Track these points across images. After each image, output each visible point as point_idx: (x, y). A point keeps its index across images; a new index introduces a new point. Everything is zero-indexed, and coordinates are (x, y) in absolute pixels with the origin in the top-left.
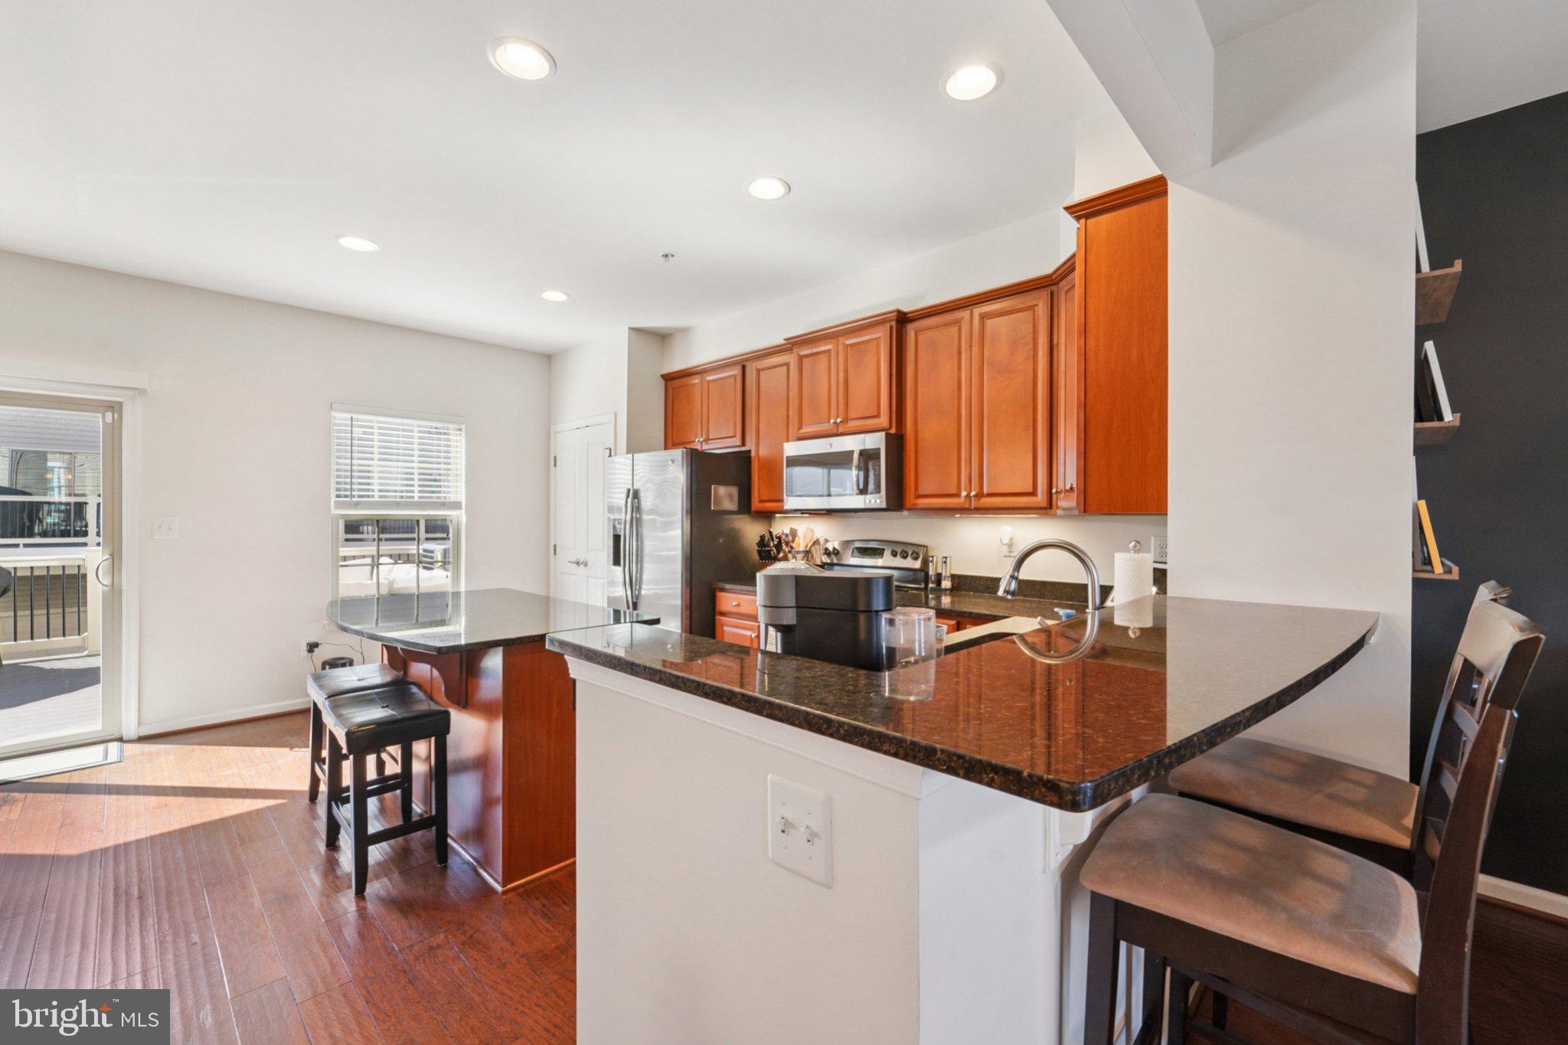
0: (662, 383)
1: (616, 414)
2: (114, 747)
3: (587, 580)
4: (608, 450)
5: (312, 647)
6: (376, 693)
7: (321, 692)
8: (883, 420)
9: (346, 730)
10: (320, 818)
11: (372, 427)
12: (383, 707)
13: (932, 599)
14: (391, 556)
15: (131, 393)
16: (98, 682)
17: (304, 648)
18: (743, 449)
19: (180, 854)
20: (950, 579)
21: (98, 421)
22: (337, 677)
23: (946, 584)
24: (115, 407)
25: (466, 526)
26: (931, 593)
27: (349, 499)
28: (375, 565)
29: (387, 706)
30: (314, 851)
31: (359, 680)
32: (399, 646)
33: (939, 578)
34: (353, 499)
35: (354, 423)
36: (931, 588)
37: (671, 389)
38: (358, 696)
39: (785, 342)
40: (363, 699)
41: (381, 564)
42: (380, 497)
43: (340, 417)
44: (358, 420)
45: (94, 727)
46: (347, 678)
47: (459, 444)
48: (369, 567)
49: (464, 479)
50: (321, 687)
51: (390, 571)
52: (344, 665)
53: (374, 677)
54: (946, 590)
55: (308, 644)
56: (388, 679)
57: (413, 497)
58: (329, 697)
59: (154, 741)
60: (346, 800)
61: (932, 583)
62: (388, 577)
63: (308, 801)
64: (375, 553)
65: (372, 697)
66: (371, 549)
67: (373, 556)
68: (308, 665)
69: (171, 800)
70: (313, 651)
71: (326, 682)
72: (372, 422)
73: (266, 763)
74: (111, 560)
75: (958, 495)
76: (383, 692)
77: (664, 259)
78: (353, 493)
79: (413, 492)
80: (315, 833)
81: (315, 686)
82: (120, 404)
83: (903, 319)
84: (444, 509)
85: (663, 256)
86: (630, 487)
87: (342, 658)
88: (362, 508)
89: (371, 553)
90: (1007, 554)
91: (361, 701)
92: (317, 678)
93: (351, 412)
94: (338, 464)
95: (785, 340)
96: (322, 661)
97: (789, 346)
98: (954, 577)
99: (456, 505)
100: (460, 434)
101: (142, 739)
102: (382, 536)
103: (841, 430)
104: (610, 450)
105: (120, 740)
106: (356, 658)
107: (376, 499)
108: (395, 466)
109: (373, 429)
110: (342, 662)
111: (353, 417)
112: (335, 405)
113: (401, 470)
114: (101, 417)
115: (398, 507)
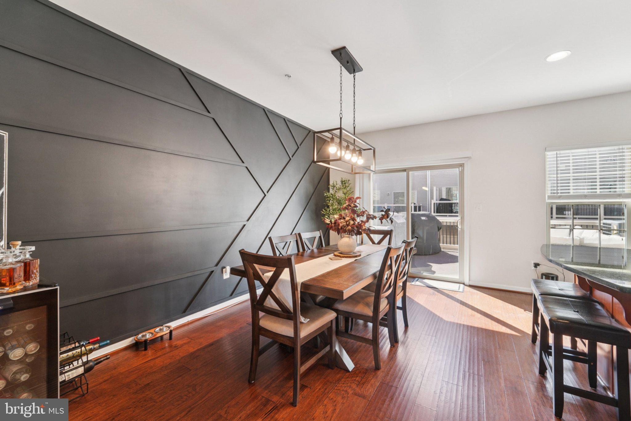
2: (462, 285)
5: (536, 265)
6: (571, 301)
7: (537, 290)
9: (550, 318)
10: (536, 354)
11: (569, 156)
12: (574, 311)
14: (581, 226)
15: (466, 159)
16: (458, 262)
17: (532, 265)
19: (476, 339)
21: (457, 171)
22: (547, 285)
24: (462, 165)
27: (556, 194)
28: (572, 230)
29: (578, 312)
30: (532, 372)
31: (559, 289)
32: (587, 278)
34: (558, 194)
35: (558, 156)
38: (559, 299)
40: (561, 302)
41: (575, 229)
42: (574, 192)
43: (551, 155)
44: (560, 154)
45: (456, 277)
46: (553, 286)
48: (569, 230)
50: (538, 287)
51: (581, 233)
52: (553, 279)
53: (569, 290)
55: (534, 263)
56: (579, 294)
57: (596, 192)
58: (541, 294)
59: (473, 288)
60: (550, 354)
62: (579, 236)
63: (531, 341)
64: (571, 224)
65: (567, 302)
66: (570, 222)
67: (571, 225)
68: (534, 274)
69: (476, 313)
70: (537, 267)
71: (541, 285)
72: (569, 153)
73: (513, 313)
74: (461, 219)
76: (575, 301)
78: (558, 191)
79: (596, 189)
80: (533, 361)
81: (535, 286)
82: (464, 164)
84: (620, 198)
87: (551, 274)
88: (563, 199)
89: (570, 224)
91: (560, 303)
92: (536, 282)
93: (556, 150)
94: (549, 177)
96: (541, 273)
101: (471, 286)
102: (575, 216)
105: (464, 284)
106: (560, 276)
107: (571, 194)
108: (583, 175)
109: (569, 157)
110: (552, 276)
111: (558, 153)
112: (547, 149)
113: (587, 177)
114: (458, 169)
115: (585, 198)
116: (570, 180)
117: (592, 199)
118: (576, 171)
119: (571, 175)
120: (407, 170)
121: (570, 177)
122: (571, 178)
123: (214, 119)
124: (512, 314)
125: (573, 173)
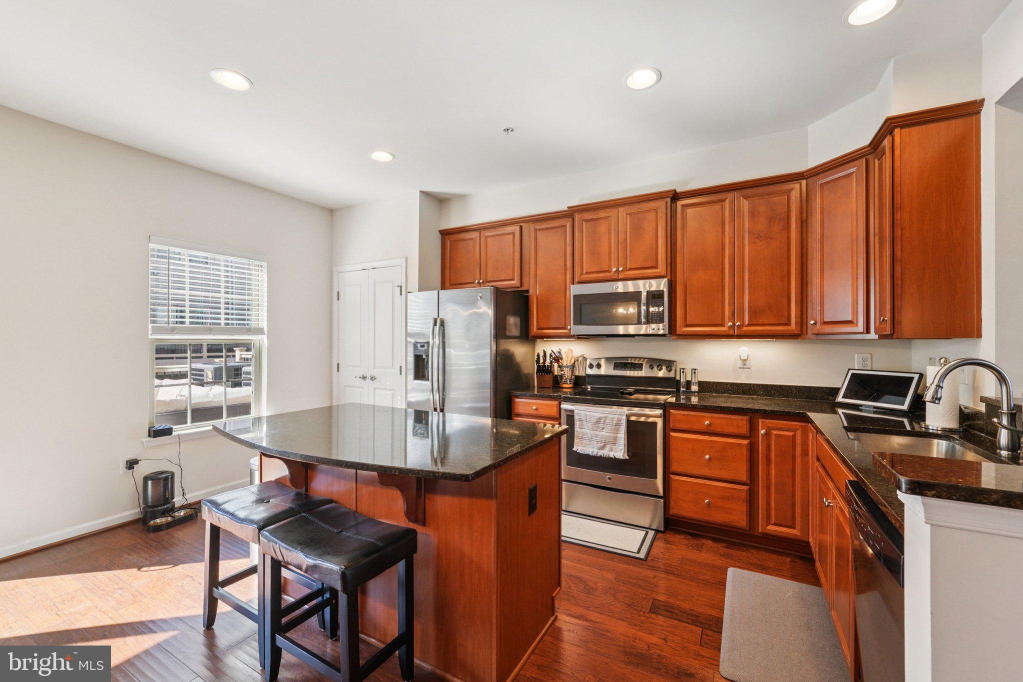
0: (439, 236)
1: (406, 259)
3: (374, 391)
4: (399, 288)
5: (131, 464)
8: (661, 269)
13: (683, 399)
17: (122, 465)
18: (521, 289)
20: (697, 385)
23: (695, 388)
25: (268, 349)
26: (683, 395)
27: (164, 325)
33: (688, 384)
34: (169, 325)
35: (169, 254)
36: (683, 391)
37: (449, 242)
39: (567, 209)
42: (191, 322)
43: (158, 249)
44: (173, 253)
47: (260, 280)
49: (266, 309)
54: (695, 392)
55: (127, 462)
57: (219, 324)
61: (683, 388)
68: (129, 481)
70: (133, 468)
72: (184, 254)
75: (722, 325)
77: (506, 133)
78: (169, 320)
79: (219, 319)
83: (675, 196)
84: (249, 335)
85: (505, 130)
86: (436, 317)
87: (162, 473)
88: (177, 333)
90: (741, 366)
93: (168, 246)
94: (152, 292)
95: (568, 208)
96: (143, 477)
97: (570, 212)
98: (701, 384)
99: (260, 331)
100: (261, 271)
103: (621, 276)
104: (401, 287)
106: (178, 472)
107: (187, 325)
108: (203, 295)
109: (186, 261)
110: (164, 476)
111: (170, 250)
112: (152, 238)
115: (210, 332)
116: (184, 301)
117: (195, 334)
119: (187, 292)
121: (185, 295)
122: (187, 298)
124: (120, 591)
125: (191, 289)
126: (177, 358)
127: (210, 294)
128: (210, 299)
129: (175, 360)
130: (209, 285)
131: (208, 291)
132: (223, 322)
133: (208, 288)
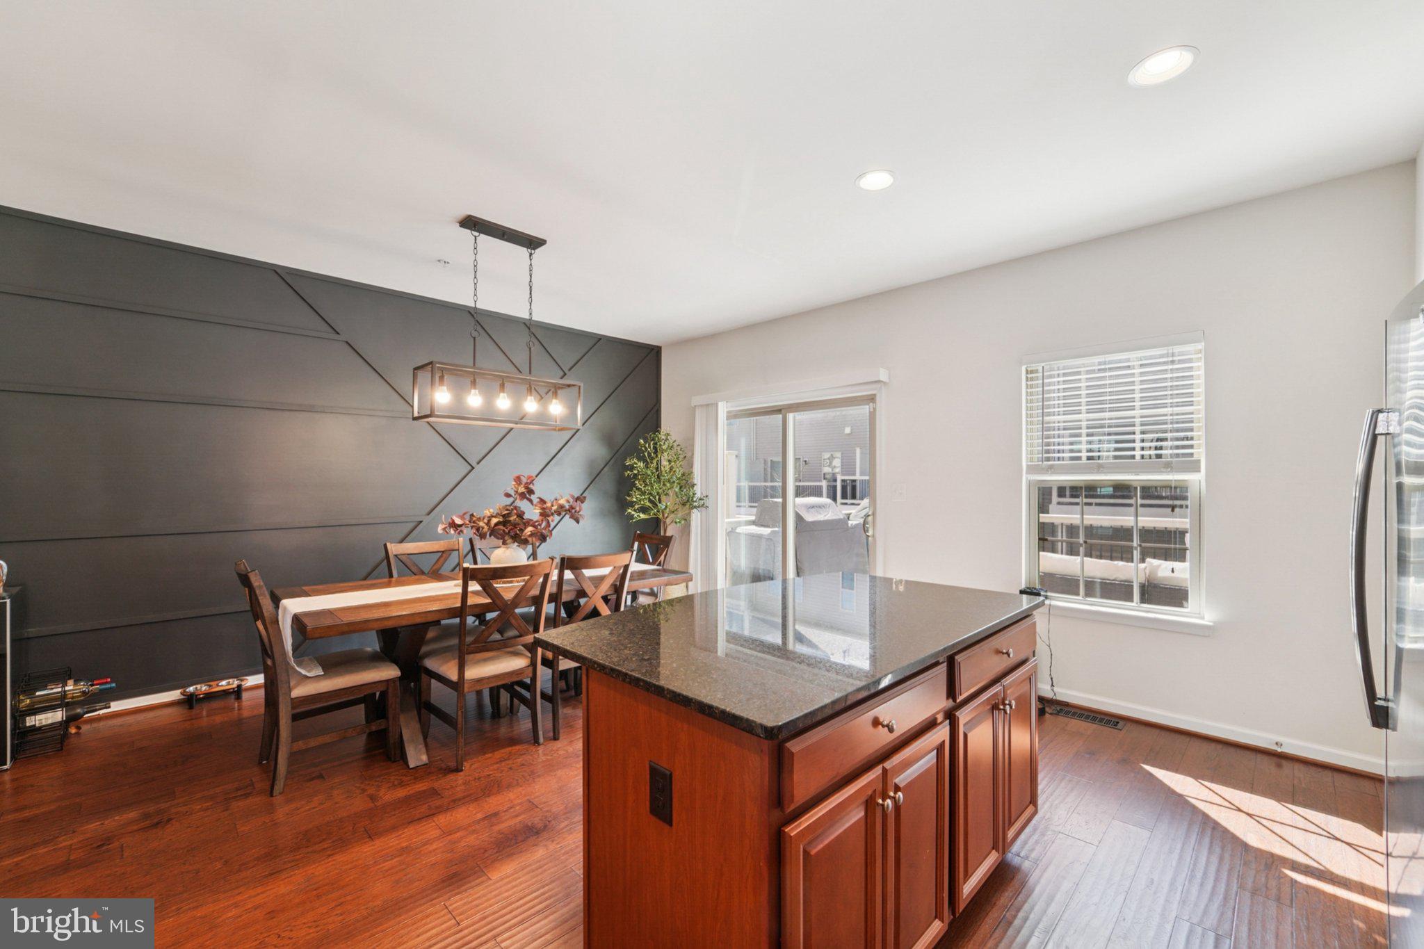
11: (1079, 373)
15: (878, 386)
21: (866, 409)
24: (872, 399)
57: (1133, 457)
74: (872, 517)
82: (875, 395)
108: (1114, 417)
109: (1080, 375)
113: (1109, 421)
114: (868, 406)
116: (1081, 428)
118: (1096, 405)
119: (1084, 416)
120: (783, 411)
123: (347, 343)
125: (1088, 412)
126: (1097, 504)
127: (1107, 415)
128: (1107, 422)
129: (1093, 507)
130: (1101, 402)
131: (1102, 410)
132: (1138, 453)
133: (1103, 406)
